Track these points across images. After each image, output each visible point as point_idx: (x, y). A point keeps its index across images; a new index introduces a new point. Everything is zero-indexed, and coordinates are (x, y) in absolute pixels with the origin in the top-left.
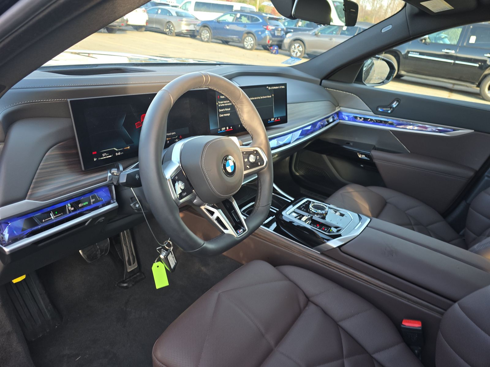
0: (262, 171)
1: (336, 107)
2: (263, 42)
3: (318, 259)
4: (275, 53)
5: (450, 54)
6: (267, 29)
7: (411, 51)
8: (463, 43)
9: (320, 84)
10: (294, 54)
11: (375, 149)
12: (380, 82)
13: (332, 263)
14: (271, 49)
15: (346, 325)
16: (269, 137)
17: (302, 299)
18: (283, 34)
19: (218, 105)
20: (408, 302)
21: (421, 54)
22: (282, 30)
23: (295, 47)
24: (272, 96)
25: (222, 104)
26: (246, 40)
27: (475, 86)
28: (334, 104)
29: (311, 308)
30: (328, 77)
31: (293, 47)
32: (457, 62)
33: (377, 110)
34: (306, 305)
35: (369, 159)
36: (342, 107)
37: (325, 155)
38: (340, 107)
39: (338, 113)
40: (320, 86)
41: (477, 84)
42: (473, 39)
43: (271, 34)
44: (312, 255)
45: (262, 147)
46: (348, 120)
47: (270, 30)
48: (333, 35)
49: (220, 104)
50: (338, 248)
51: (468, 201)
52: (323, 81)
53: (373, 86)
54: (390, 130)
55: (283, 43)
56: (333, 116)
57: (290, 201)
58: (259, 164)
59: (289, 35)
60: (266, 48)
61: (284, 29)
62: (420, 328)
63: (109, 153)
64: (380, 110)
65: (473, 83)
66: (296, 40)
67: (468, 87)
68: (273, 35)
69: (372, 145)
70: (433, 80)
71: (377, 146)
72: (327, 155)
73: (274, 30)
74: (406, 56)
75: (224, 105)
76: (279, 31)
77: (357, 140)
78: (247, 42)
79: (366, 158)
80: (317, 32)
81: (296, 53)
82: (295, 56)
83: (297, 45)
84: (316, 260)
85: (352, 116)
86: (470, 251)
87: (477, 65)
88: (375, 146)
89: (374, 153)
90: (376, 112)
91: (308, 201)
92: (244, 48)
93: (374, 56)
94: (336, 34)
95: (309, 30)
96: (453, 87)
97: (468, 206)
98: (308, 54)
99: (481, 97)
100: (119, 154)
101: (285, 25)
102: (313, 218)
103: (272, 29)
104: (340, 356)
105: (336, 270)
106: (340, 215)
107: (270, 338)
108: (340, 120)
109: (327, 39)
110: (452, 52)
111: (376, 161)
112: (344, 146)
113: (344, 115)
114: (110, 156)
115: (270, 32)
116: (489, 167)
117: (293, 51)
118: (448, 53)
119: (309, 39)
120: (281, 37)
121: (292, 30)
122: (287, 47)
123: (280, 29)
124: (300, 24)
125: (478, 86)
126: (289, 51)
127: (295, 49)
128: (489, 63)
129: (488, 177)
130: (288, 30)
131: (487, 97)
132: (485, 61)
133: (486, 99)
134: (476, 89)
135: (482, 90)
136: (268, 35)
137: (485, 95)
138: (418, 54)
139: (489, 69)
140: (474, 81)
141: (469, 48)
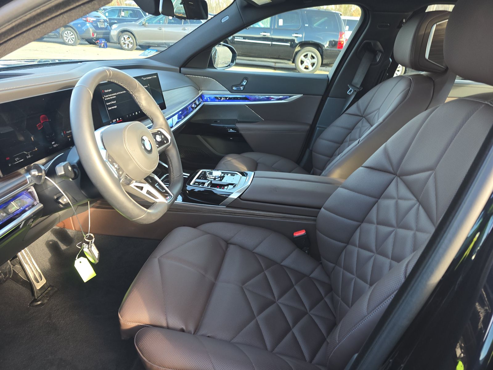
0: (168, 148)
1: (199, 91)
2: (86, 36)
3: (225, 212)
4: (104, 47)
5: (266, 36)
6: (87, 21)
7: (236, 36)
8: (274, 26)
9: (180, 72)
10: (125, 46)
11: (238, 123)
12: (227, 65)
13: (237, 211)
14: (98, 43)
15: (259, 250)
16: (166, 117)
17: (223, 244)
18: (107, 26)
19: (104, 99)
20: (293, 220)
21: (244, 38)
22: (105, 21)
23: (124, 39)
24: (148, 86)
25: (107, 97)
26: (65, 35)
27: (291, 62)
28: (196, 88)
29: (231, 247)
30: (185, 64)
31: (122, 39)
32: (274, 43)
33: (232, 89)
34: (227, 247)
35: (236, 132)
36: (203, 90)
37: (199, 136)
38: (201, 90)
39: (201, 96)
40: (180, 74)
41: (292, 60)
42: (280, 22)
43: (94, 26)
44: (220, 210)
45: (163, 127)
46: (210, 102)
47: (90, 21)
48: (161, 24)
49: (106, 98)
50: (238, 198)
51: (310, 148)
52: (182, 69)
53: (224, 69)
54: (246, 104)
55: (110, 36)
56: (198, 99)
57: (187, 177)
58: (165, 142)
59: (114, 26)
60: (91, 42)
61: (106, 20)
62: (305, 234)
63: (21, 157)
64: (234, 88)
65: (289, 60)
66: (123, 31)
67: (286, 64)
68: (97, 28)
69: (235, 119)
70: (259, 61)
71: (239, 120)
72: (201, 135)
73: (96, 22)
74: (233, 41)
75: (109, 98)
76: (102, 23)
77: (222, 117)
78: (66, 37)
79: (233, 131)
80: (144, 23)
81: (127, 44)
82: (126, 47)
83: (126, 37)
84: (224, 213)
85: (212, 97)
86: (322, 176)
87: (289, 44)
88: (237, 120)
89: (239, 126)
90: (232, 91)
91: (203, 171)
92: (64, 43)
93: (219, 44)
94: (163, 23)
95: (135, 21)
96: (275, 65)
97: (311, 151)
98: (140, 46)
99: (297, 71)
100: (30, 156)
101: (106, 17)
102: (212, 183)
103: (93, 21)
104: (261, 270)
105: (241, 216)
106: (231, 175)
107: (210, 277)
108: (204, 102)
109: (156, 29)
110: (268, 35)
111: (241, 132)
112: (213, 125)
113: (206, 97)
114: (22, 160)
115: (92, 24)
116: (318, 119)
117: (124, 43)
118: (265, 35)
119: (138, 30)
120: (106, 29)
121: (116, 21)
122: (115, 39)
123: (102, 21)
124: (123, 14)
125: (293, 62)
126: (119, 44)
127: (125, 41)
128: (297, 42)
129: (319, 127)
130: (112, 21)
131: (301, 70)
132: (293, 41)
133: (300, 72)
134: (292, 65)
135: (297, 65)
136: (91, 28)
137: (299, 68)
138: (242, 38)
139: (299, 46)
140: (289, 58)
141: (280, 30)
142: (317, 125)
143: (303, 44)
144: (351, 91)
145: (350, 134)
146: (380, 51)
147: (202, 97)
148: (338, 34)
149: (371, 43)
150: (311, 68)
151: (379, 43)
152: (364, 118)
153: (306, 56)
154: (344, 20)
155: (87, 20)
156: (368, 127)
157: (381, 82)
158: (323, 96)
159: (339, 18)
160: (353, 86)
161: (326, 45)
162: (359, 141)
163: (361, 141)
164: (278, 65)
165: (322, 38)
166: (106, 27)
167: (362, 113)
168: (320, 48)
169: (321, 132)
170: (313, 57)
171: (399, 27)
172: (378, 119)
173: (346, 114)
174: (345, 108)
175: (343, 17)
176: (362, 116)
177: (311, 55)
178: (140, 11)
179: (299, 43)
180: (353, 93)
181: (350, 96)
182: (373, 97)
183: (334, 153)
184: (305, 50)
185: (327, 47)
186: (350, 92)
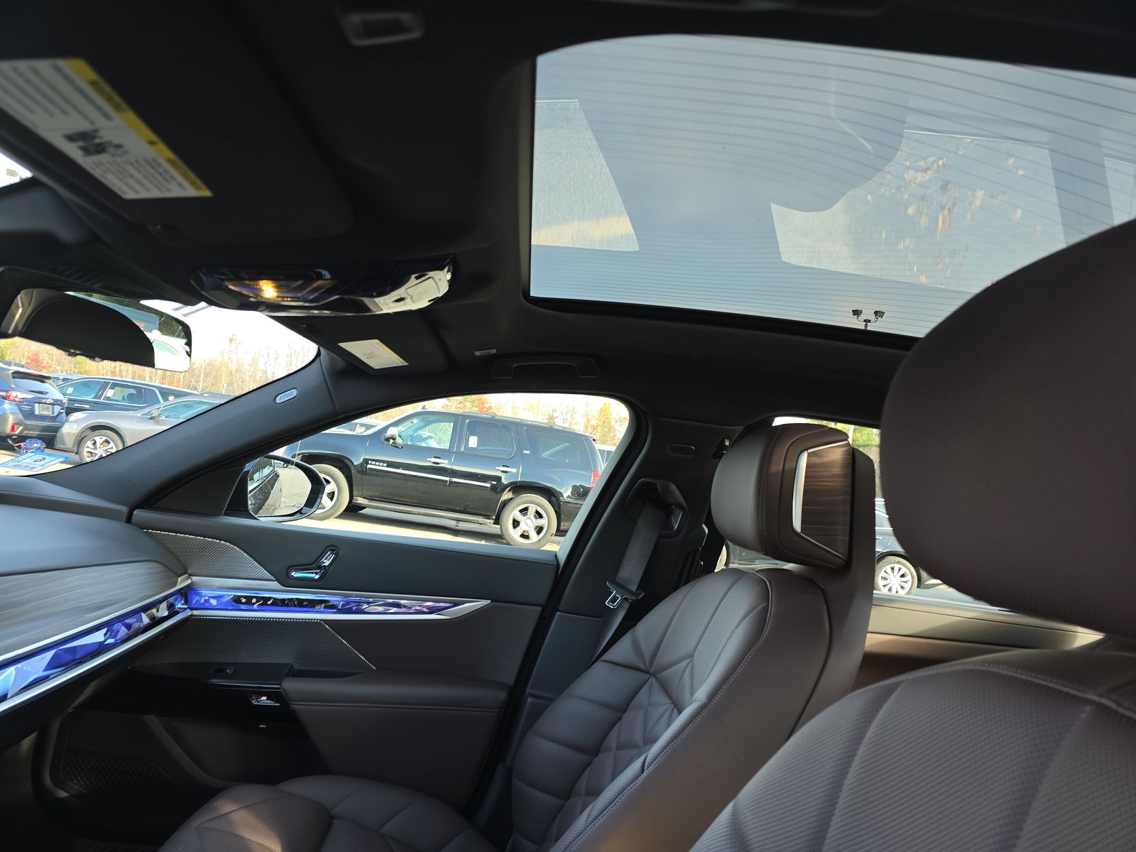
1: (179, 576)
5: (441, 465)
6: (7, 398)
7: (372, 460)
8: (459, 447)
9: (128, 521)
11: (294, 676)
12: (292, 512)
18: (60, 413)
21: (391, 465)
22: (58, 403)
23: (95, 443)
27: (492, 521)
28: (170, 570)
31: (89, 443)
32: (455, 480)
33: (288, 576)
35: (279, 705)
36: (198, 575)
38: (191, 575)
40: (128, 525)
41: (494, 517)
42: (473, 441)
43: (22, 411)
47: (17, 399)
52: (136, 512)
54: (325, 621)
55: (58, 434)
56: (171, 600)
59: (78, 416)
60: (5, 444)
61: (61, 401)
64: (293, 573)
65: (488, 517)
66: (97, 428)
67: (480, 524)
68: (30, 414)
69: (286, 665)
71: (296, 667)
73: (31, 402)
74: (363, 469)
76: (46, 406)
77: (244, 657)
79: (269, 702)
80: (155, 413)
81: (97, 456)
83: (99, 440)
85: (226, 596)
87: (488, 485)
88: (292, 667)
89: (291, 686)
90: (286, 581)
95: (134, 410)
97: (509, 774)
99: (506, 542)
103: (23, 399)
108: (192, 609)
110: (444, 463)
111: (296, 706)
112: (214, 681)
113: (206, 596)
115: (18, 406)
116: (531, 673)
117: (91, 453)
118: (438, 463)
119: (135, 428)
120: (54, 419)
121: (87, 406)
122: (70, 443)
123: (50, 401)
124: (110, 393)
125: (497, 522)
126: (76, 453)
127: (96, 448)
128: (505, 481)
129: (533, 696)
130: (76, 405)
131: (514, 541)
132: (498, 479)
133: (512, 543)
134: (496, 529)
135: (504, 529)
136: (12, 413)
137: (509, 535)
138: (385, 465)
139: (509, 491)
140: (489, 514)
141: (471, 455)
142: (528, 690)
143: (520, 488)
144: (615, 600)
145: (618, 724)
146: (680, 507)
147: (186, 593)
148: (590, 474)
149: (655, 485)
150: (534, 537)
151: (673, 487)
152: (654, 676)
153: (524, 511)
154: (602, 452)
155: (9, 396)
156: (665, 707)
157: (686, 583)
158: (544, 607)
159: (592, 448)
160: (620, 586)
161: (566, 493)
162: (645, 759)
163: (650, 765)
164: (463, 526)
165: (558, 479)
166: (55, 414)
167: (647, 664)
168: (553, 498)
169: (539, 711)
170: (539, 515)
171: (718, 456)
172: (692, 694)
173: (604, 661)
174: (601, 645)
175: (598, 446)
176: (647, 672)
177: (534, 511)
178: (154, 391)
179: (511, 484)
180: (620, 606)
181: (612, 613)
182: (671, 620)
183: (574, 786)
184: (523, 500)
185: (569, 497)
186: (613, 600)
